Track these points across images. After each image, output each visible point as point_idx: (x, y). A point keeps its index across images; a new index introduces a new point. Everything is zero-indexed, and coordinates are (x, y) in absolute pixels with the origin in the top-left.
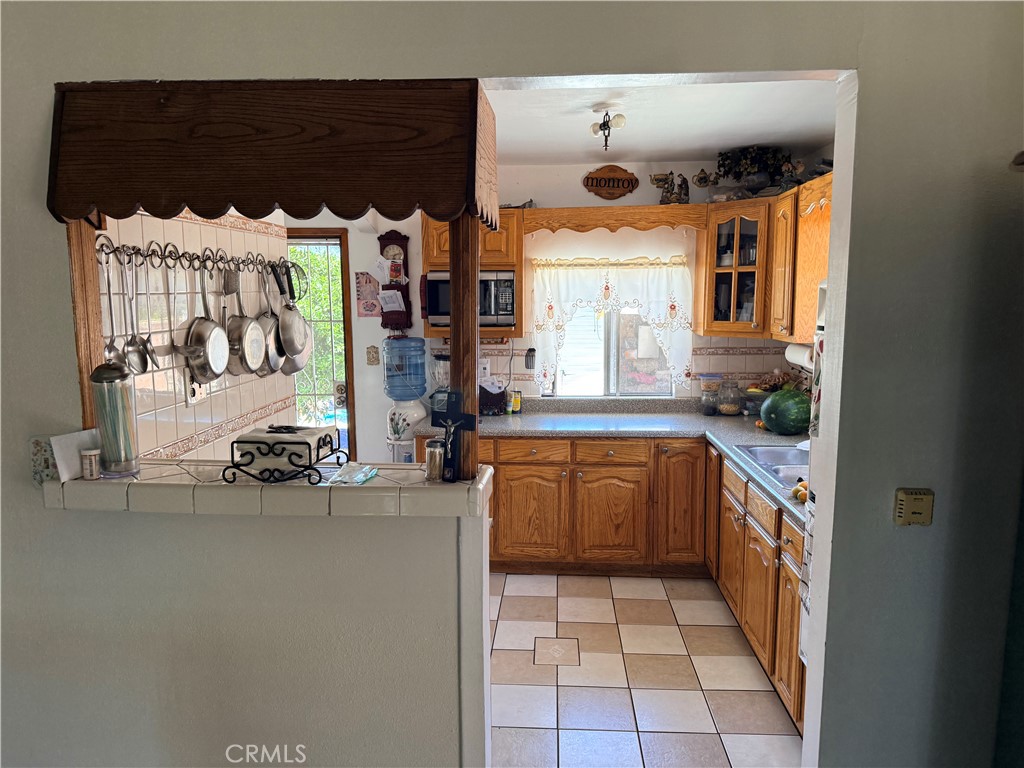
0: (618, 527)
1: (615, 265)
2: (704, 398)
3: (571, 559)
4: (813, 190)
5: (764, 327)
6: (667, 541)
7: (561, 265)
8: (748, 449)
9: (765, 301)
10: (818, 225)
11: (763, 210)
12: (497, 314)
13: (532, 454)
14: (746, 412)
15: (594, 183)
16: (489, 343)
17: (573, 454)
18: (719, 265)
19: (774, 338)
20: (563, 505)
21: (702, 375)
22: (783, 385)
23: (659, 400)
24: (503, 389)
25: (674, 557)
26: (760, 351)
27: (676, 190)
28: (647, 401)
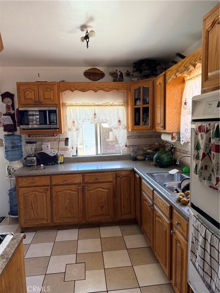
0: (102, 207)
1: (98, 105)
2: (132, 154)
3: (84, 222)
4: (172, 71)
5: (153, 127)
6: (121, 211)
7: (77, 106)
8: (151, 175)
9: (153, 117)
10: (173, 86)
11: (151, 83)
12: (50, 124)
13: (65, 181)
14: (147, 159)
15: (87, 74)
16: (48, 136)
17: (83, 180)
18: (135, 105)
19: (157, 131)
20: (80, 201)
21: (131, 146)
22: (159, 148)
23: (116, 156)
24: (56, 154)
25: (124, 217)
26: (150, 136)
27: (119, 77)
28: (112, 156)
